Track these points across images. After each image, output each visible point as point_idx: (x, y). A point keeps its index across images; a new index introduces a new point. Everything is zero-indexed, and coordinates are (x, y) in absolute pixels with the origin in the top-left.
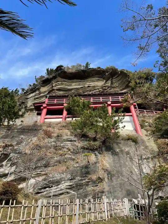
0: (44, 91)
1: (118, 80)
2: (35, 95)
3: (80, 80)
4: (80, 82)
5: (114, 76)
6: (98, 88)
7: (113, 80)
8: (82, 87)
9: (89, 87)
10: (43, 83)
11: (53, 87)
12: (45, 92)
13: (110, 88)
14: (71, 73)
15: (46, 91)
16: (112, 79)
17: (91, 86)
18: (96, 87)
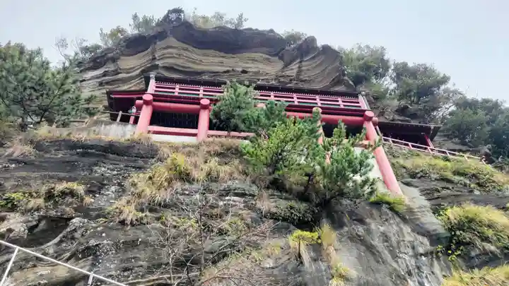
0: (128, 67)
1: (314, 65)
2: (105, 74)
3: (222, 54)
4: (223, 57)
5: (306, 56)
6: (267, 79)
7: (303, 63)
8: (228, 72)
9: (244, 72)
10: (128, 47)
11: (154, 59)
12: (132, 69)
13: (295, 82)
14: (204, 33)
15: (134, 68)
16: (301, 62)
17: (250, 72)
18: (262, 75)
